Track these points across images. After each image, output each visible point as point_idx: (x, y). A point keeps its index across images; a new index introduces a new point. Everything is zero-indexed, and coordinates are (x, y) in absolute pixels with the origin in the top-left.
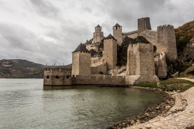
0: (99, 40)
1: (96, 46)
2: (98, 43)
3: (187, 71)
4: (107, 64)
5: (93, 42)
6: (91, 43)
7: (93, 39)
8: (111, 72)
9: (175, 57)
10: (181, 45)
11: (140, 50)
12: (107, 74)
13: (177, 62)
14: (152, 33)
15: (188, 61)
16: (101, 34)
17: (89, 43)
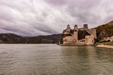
0: (69, 30)
1: (69, 32)
2: (69, 31)
3: (99, 42)
4: (75, 39)
5: (67, 31)
6: (66, 31)
7: (66, 30)
8: (77, 42)
9: (96, 38)
10: (98, 34)
11: (89, 37)
12: (76, 42)
13: (97, 39)
14: (89, 30)
15: (99, 39)
16: (70, 28)
17: (65, 31)
